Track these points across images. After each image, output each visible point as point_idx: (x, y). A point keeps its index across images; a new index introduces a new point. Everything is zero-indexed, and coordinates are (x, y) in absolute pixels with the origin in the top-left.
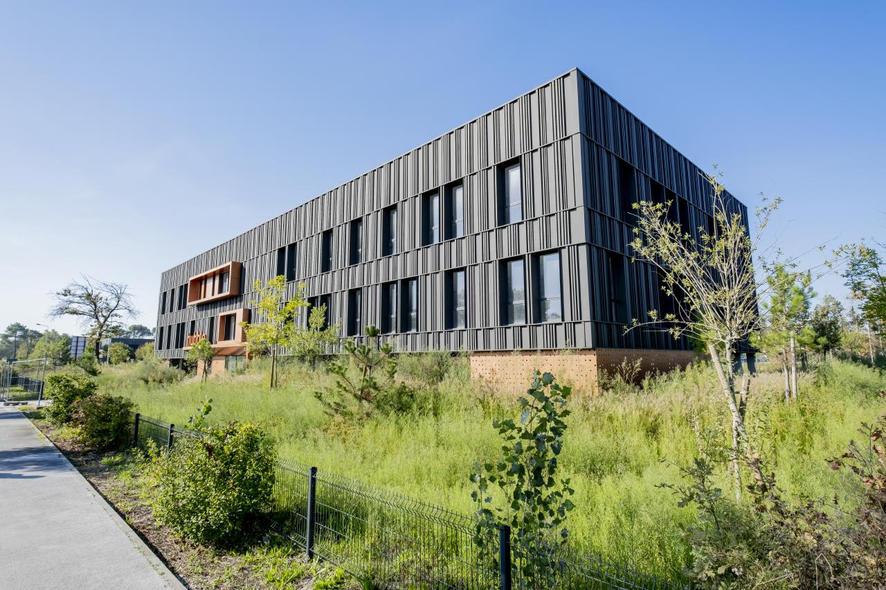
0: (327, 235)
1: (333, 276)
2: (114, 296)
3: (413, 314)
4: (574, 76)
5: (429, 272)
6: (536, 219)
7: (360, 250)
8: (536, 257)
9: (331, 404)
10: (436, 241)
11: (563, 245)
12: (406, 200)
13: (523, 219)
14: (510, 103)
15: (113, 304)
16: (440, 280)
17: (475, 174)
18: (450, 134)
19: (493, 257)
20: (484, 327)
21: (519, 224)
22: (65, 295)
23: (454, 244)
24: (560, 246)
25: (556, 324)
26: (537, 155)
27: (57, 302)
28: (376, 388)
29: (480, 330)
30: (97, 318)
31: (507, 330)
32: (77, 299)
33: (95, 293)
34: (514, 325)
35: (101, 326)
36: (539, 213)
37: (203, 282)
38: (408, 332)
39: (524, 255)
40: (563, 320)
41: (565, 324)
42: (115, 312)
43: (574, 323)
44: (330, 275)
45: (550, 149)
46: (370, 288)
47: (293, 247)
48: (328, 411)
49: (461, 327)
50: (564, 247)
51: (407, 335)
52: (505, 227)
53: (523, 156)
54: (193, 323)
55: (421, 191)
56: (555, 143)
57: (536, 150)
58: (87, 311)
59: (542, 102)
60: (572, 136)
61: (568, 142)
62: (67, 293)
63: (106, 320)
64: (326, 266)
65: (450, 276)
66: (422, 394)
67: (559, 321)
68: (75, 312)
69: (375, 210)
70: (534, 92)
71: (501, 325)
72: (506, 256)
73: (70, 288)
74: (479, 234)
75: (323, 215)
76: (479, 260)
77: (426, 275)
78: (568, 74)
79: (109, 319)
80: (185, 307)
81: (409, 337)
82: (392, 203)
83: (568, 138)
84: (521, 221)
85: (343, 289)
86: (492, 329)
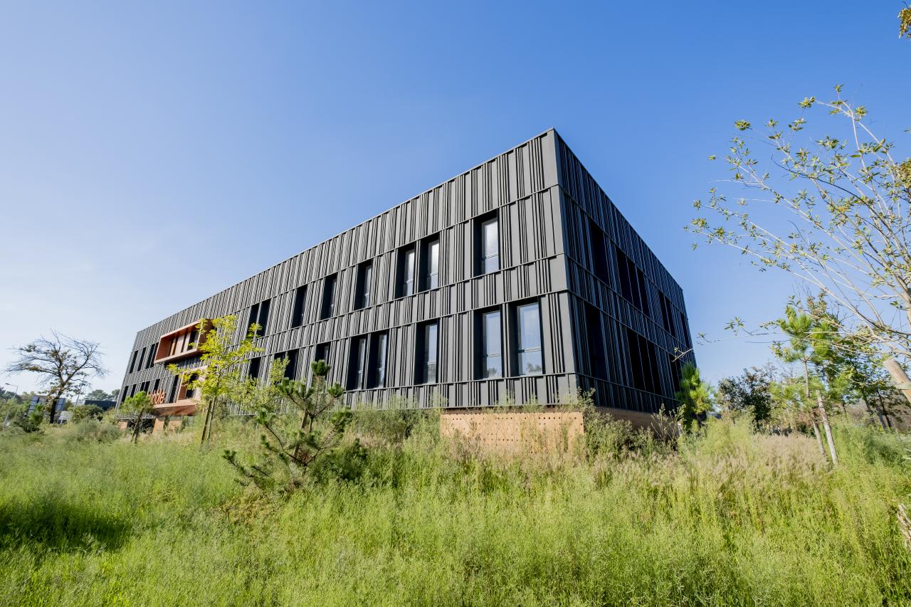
0: (302, 291)
1: (302, 332)
2: (83, 354)
3: (382, 370)
4: (551, 136)
5: (401, 324)
6: (514, 268)
7: (332, 305)
8: (514, 307)
9: (246, 468)
10: (410, 293)
11: (543, 293)
12: (381, 256)
13: (500, 268)
14: (488, 162)
15: (81, 361)
16: (411, 332)
17: (452, 228)
18: (429, 192)
19: (468, 307)
20: (457, 382)
21: (496, 273)
22: (29, 351)
23: (428, 296)
24: (539, 294)
25: (536, 378)
26: (514, 208)
27: (17, 358)
28: (315, 446)
29: (452, 384)
30: (60, 376)
31: (481, 384)
32: (43, 355)
33: (63, 350)
34: (489, 379)
35: (63, 384)
36: (516, 262)
37: (175, 341)
38: (375, 388)
39: (501, 305)
40: (544, 372)
41: (547, 376)
42: (81, 370)
43: (557, 376)
44: (299, 331)
45: (528, 202)
46: (339, 343)
47: (266, 304)
48: (240, 478)
49: (431, 382)
50: (544, 296)
51: (373, 391)
52: (481, 278)
53: (500, 209)
54: (158, 381)
55: (397, 246)
56: (534, 196)
57: (514, 203)
58: (50, 368)
59: (519, 160)
60: (550, 188)
61: (546, 195)
62: (31, 349)
63: (69, 378)
64: (297, 321)
65: (422, 328)
66: (379, 454)
67: (540, 373)
68: (36, 369)
69: (351, 265)
70: (512, 151)
71: (474, 379)
72: (481, 306)
73: (36, 344)
74: (454, 285)
75: (299, 272)
76: (453, 311)
77: (397, 328)
78: (546, 134)
79: (73, 378)
80: (152, 365)
81: (376, 393)
82: (368, 258)
83: (546, 190)
84: (497, 270)
85: (311, 344)
86: (465, 383)
